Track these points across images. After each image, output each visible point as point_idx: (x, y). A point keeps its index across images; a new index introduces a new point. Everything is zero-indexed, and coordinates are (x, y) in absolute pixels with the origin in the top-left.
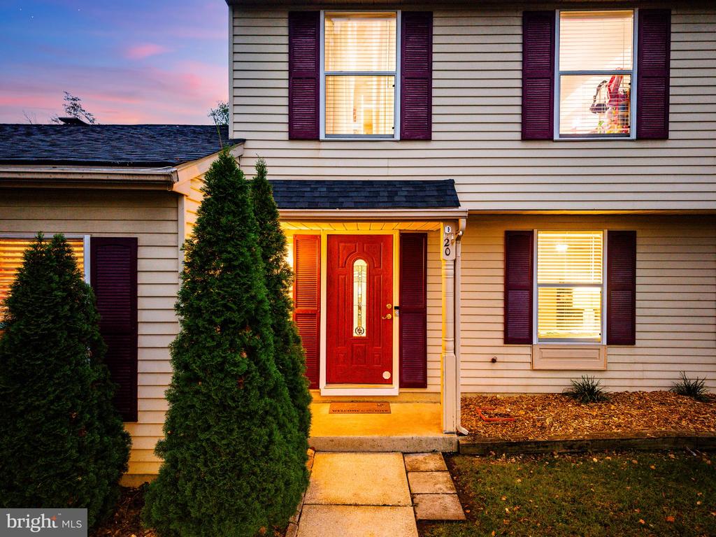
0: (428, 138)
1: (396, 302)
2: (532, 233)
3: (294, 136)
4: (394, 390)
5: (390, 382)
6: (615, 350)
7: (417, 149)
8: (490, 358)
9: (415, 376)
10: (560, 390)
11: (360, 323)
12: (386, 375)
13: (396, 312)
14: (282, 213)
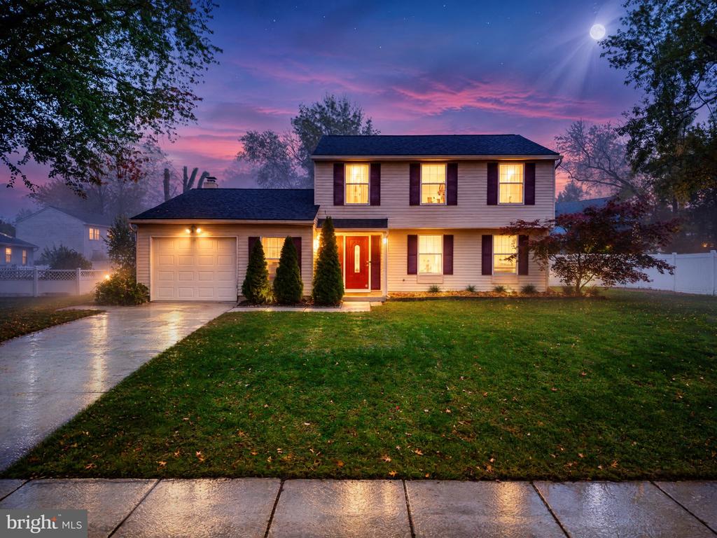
0: (380, 205)
1: (370, 260)
2: (417, 236)
3: (335, 204)
4: (369, 290)
5: (368, 288)
6: (446, 276)
7: (376, 208)
8: (402, 279)
9: (376, 285)
10: (426, 290)
11: (357, 267)
12: (366, 286)
13: (370, 264)
14: (336, 229)
